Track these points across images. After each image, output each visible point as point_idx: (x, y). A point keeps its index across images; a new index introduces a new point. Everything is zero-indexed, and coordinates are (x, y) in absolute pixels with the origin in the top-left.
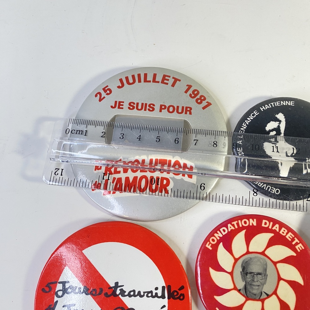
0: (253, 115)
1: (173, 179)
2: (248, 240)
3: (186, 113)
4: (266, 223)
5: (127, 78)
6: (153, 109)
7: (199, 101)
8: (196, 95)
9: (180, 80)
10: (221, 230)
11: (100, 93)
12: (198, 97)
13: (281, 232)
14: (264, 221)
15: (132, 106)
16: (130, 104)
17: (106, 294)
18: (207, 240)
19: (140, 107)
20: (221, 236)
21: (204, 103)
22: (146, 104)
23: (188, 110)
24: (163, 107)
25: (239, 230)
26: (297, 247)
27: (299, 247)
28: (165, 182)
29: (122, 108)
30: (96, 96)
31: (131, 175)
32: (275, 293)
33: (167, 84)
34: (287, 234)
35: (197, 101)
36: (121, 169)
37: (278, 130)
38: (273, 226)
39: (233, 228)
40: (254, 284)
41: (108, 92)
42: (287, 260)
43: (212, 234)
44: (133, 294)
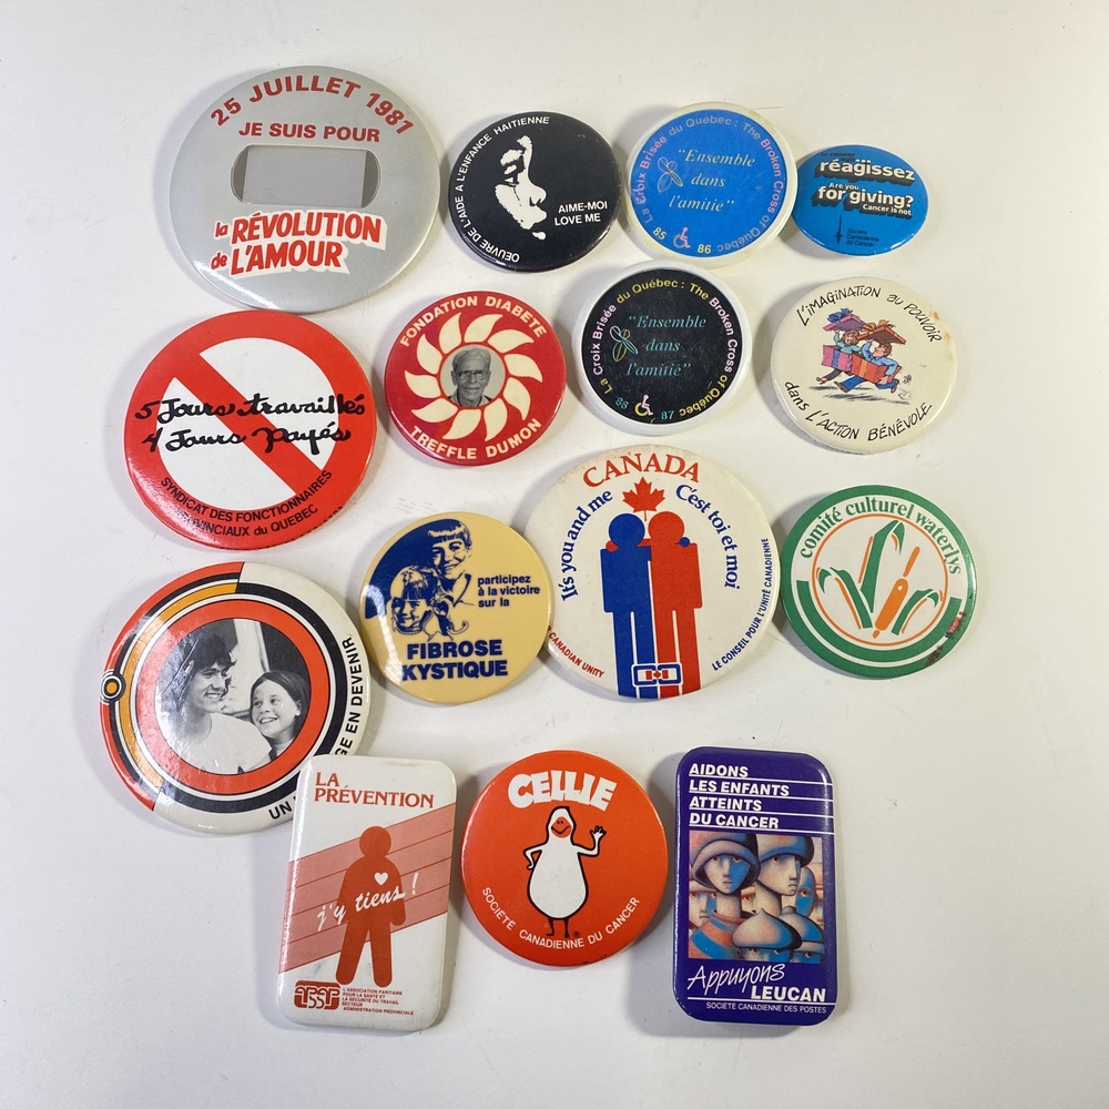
0: (482, 142)
1: (347, 244)
2: (463, 327)
3: (369, 140)
4: (491, 301)
5: (267, 85)
6: (313, 134)
7: (392, 120)
8: (386, 110)
9: (359, 87)
10: (424, 317)
11: (220, 112)
12: (390, 113)
13: (513, 312)
14: (489, 298)
15: (276, 130)
16: (272, 127)
17: (241, 413)
18: (403, 333)
19: (289, 132)
20: (423, 325)
21: (400, 123)
22: (300, 126)
23: (373, 135)
24: (330, 130)
25: (452, 313)
26: (536, 331)
27: (539, 331)
28: (334, 249)
29: (260, 134)
30: (213, 116)
31: (276, 240)
32: (501, 395)
33: (337, 92)
34: (522, 313)
35: (388, 119)
36: (260, 232)
37: (519, 163)
38: (501, 305)
39: (442, 312)
40: (471, 386)
41: (234, 108)
42: (519, 350)
43: (410, 325)
44: (283, 409)
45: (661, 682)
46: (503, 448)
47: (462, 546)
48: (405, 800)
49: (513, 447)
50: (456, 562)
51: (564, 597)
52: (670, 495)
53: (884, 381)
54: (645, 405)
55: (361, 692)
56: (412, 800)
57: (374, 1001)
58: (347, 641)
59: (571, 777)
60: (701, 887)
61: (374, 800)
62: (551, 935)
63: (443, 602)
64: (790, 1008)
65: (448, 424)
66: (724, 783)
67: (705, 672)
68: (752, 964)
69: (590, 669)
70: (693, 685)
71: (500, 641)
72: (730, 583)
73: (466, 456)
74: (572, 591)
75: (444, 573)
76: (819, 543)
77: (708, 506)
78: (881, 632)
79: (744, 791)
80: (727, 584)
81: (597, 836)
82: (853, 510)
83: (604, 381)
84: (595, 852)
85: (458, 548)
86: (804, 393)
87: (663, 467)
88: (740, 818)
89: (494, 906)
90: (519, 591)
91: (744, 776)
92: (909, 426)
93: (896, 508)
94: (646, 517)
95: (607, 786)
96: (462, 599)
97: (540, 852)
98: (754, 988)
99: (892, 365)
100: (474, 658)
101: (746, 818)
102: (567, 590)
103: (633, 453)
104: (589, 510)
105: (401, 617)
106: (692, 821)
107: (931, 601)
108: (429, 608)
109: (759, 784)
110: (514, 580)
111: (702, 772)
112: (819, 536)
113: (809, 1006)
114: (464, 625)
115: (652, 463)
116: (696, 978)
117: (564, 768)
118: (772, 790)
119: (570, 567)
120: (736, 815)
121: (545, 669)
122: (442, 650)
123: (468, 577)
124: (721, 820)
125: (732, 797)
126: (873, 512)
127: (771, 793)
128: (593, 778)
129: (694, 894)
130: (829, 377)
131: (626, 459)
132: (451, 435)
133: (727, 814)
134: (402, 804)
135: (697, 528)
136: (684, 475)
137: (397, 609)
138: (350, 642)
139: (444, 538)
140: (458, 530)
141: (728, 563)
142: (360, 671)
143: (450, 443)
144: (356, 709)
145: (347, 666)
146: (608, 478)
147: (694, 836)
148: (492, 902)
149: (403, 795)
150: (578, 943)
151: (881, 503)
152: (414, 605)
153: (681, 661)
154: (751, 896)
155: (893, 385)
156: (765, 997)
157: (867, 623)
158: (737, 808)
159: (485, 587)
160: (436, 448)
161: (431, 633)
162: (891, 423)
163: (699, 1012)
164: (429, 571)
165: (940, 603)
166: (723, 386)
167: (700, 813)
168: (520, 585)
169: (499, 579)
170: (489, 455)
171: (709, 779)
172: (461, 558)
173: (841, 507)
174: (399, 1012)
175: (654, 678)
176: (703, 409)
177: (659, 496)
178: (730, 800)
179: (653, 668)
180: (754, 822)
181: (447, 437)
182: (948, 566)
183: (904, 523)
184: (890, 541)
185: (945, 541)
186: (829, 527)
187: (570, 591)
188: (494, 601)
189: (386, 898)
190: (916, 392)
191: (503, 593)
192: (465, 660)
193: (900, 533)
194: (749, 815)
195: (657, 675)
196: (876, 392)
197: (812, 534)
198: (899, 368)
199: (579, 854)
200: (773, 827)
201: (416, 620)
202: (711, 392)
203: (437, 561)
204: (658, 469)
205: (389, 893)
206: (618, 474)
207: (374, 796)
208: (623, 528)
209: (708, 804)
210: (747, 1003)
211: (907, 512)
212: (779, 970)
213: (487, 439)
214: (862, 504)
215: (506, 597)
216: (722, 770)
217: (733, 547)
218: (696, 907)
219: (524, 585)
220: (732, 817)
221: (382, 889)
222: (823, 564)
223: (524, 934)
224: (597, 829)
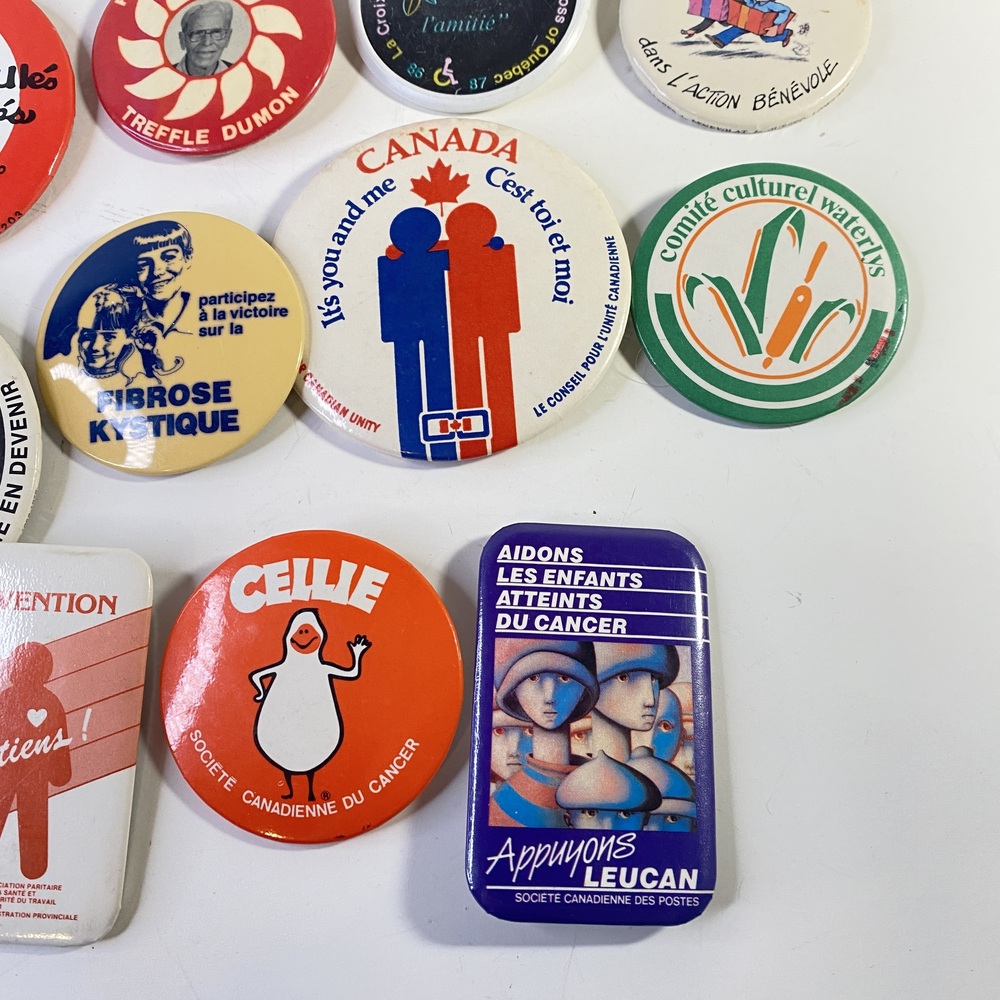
45: (461, 435)
46: (245, 127)
47: (180, 255)
48: (75, 604)
49: (259, 125)
50: (169, 276)
51: (325, 324)
52: (477, 181)
53: (772, 32)
54: (447, 72)
55: (25, 456)
56: (86, 604)
57: (20, 901)
58: (9, 386)
59: (322, 566)
60: (510, 720)
61: (30, 604)
62: (288, 797)
63: (150, 332)
64: (643, 900)
65: (171, 100)
66: (547, 572)
67: (524, 420)
68: (587, 834)
69: (361, 422)
70: (506, 439)
71: (228, 383)
72: (560, 297)
73: (194, 140)
74: (337, 314)
75: (152, 291)
76: (686, 242)
77: (530, 193)
78: (774, 359)
79: (576, 582)
80: (555, 298)
81: (358, 649)
82: (732, 195)
83: (391, 44)
84: (354, 673)
85: (173, 257)
86: (663, 51)
87: (468, 144)
88: (570, 619)
89: (206, 756)
90: (258, 313)
91: (577, 561)
92: (808, 91)
93: (792, 191)
94: (442, 211)
95: (374, 578)
96: (177, 326)
97: (274, 675)
98: (589, 870)
99: (783, 11)
100: (191, 407)
101: (579, 619)
102: (329, 313)
103: (427, 128)
104: (362, 205)
105: (90, 355)
106: (499, 624)
107: (844, 315)
108: (130, 341)
109: (599, 572)
110: (250, 298)
111: (516, 556)
112: (685, 231)
113: (673, 895)
114: (178, 361)
115: (453, 139)
116: (500, 856)
117: (312, 555)
118: (617, 580)
119: (334, 283)
120: (564, 616)
121: (299, 426)
122: (145, 397)
123: (186, 296)
124: (542, 623)
125: (560, 591)
126: (760, 197)
127: (617, 584)
128: (354, 567)
129: (500, 730)
130: (698, 29)
131: (416, 136)
132: (174, 115)
133: (552, 615)
134: (70, 610)
135: (513, 224)
136: (497, 155)
137: (86, 345)
138: (13, 387)
139: (155, 246)
140: (175, 234)
141: (558, 270)
142: (25, 427)
143: (173, 124)
144: (16, 480)
145: (7, 420)
146: (390, 161)
147: (501, 646)
148: (203, 751)
149: (72, 596)
150: (328, 808)
151: (771, 185)
152: (109, 337)
153: (490, 406)
154: (585, 733)
155: (785, 36)
156: (603, 884)
157: (754, 348)
158: (565, 606)
159: (209, 309)
160: (155, 133)
161: (131, 375)
162: (784, 86)
163: (503, 907)
164: (131, 290)
165: (857, 317)
166: (553, 41)
167: (512, 613)
168: (259, 305)
169: (229, 298)
170: (227, 137)
171: (526, 566)
172: (177, 270)
173: (715, 191)
174: (56, 917)
175: (451, 430)
176: (526, 72)
177: (462, 182)
178: (556, 595)
179: (450, 416)
180: (590, 625)
181: (170, 117)
182: (867, 266)
183: (805, 211)
184: (785, 234)
185: (863, 234)
186: (700, 219)
187: (333, 313)
188: (221, 328)
189: (43, 746)
190: (815, 47)
191: (234, 316)
192: (177, 411)
193: (799, 223)
194: (584, 616)
195: (456, 426)
196: (760, 46)
197: (676, 230)
198: (792, 14)
199: (331, 677)
200: (619, 631)
201: (111, 357)
202: (537, 50)
203: (143, 277)
204: (461, 147)
205: (48, 738)
206: (405, 155)
207: (31, 598)
208: (411, 228)
209: (523, 600)
210: (578, 893)
211: (808, 196)
212: (628, 843)
213: (223, 117)
214: (746, 186)
215: (238, 321)
216: (545, 554)
217: (565, 248)
218: (502, 750)
219: (265, 305)
220: (558, 619)
221: (37, 734)
222: (691, 270)
223: (248, 797)
224: (358, 639)
